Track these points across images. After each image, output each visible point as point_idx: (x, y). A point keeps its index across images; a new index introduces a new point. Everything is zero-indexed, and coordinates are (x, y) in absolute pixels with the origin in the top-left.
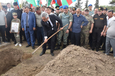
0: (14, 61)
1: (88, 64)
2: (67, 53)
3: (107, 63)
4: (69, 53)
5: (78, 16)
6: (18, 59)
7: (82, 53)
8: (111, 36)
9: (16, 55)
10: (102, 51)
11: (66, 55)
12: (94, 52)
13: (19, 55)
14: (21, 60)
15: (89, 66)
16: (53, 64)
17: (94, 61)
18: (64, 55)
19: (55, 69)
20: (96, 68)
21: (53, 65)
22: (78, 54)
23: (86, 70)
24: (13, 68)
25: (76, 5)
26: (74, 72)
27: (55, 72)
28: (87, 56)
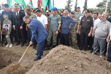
0: (5, 62)
1: (74, 62)
2: (55, 52)
3: (93, 61)
4: (57, 52)
5: (66, 18)
6: (8, 60)
7: (70, 52)
8: (98, 37)
9: (7, 55)
10: (89, 51)
11: (54, 55)
12: (81, 51)
13: (9, 56)
14: (12, 61)
15: (75, 64)
16: (41, 62)
17: (80, 59)
18: (52, 54)
19: (43, 68)
20: (82, 66)
21: (42, 64)
22: (65, 53)
23: (72, 67)
24: (4, 68)
25: (66, 8)
26: (60, 69)
27: (43, 70)
28: (74, 55)
